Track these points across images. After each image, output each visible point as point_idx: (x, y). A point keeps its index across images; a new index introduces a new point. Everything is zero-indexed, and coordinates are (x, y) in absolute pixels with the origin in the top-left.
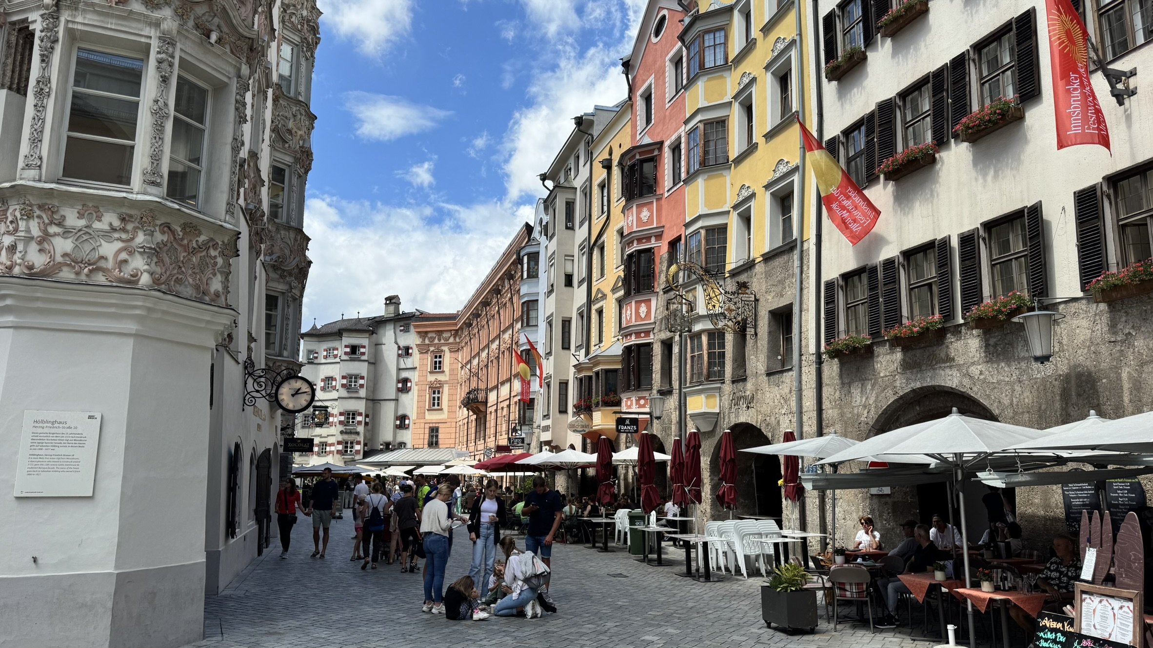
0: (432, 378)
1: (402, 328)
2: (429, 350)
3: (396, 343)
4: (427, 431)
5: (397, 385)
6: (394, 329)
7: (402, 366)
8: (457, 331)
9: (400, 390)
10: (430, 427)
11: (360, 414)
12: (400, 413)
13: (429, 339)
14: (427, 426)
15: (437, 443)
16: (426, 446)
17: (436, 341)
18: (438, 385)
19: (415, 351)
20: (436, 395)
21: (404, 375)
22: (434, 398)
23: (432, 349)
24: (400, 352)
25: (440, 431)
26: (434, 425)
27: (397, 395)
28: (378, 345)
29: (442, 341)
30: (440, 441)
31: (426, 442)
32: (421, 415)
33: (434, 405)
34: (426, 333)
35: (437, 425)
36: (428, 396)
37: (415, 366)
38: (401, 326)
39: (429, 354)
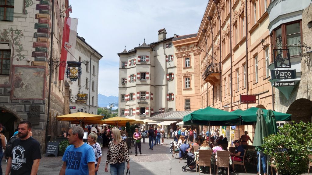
0: (185, 71)
2: (182, 56)
3: (165, 54)
4: (184, 101)
5: (166, 77)
6: (164, 47)
7: (168, 66)
8: (198, 43)
9: (168, 80)
10: (185, 99)
11: (148, 93)
12: (169, 92)
13: (182, 49)
15: (189, 108)
16: (184, 110)
17: (186, 50)
18: (188, 75)
19: (175, 57)
20: (188, 81)
21: (170, 71)
22: (187, 83)
23: (184, 55)
24: (167, 59)
25: (191, 101)
26: (187, 98)
27: (167, 82)
28: (156, 56)
29: (190, 50)
30: (191, 107)
31: (184, 108)
32: (180, 92)
33: (187, 87)
34: (180, 46)
35: (189, 98)
36: (183, 81)
37: (175, 66)
38: (167, 45)
39: (183, 58)
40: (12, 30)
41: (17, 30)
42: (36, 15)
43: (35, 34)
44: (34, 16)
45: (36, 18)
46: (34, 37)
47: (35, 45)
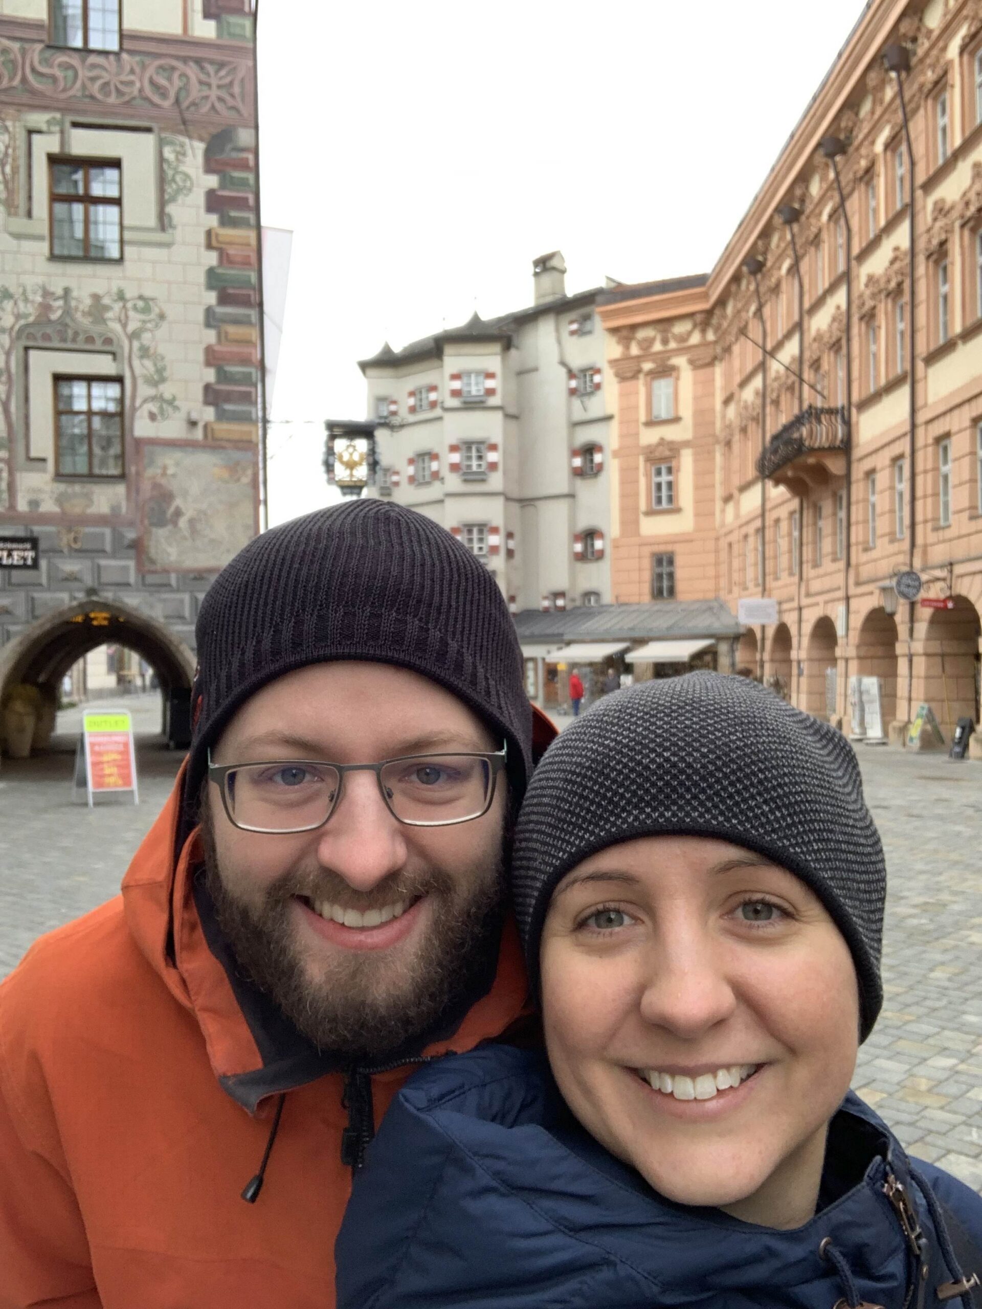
0: (649, 437)
1: (575, 327)
2: (639, 371)
3: (563, 363)
4: (647, 563)
5: (570, 462)
6: (557, 330)
7: (579, 415)
8: (709, 313)
9: (578, 473)
10: (654, 555)
11: (495, 530)
12: (583, 523)
13: (640, 343)
14: (647, 551)
15: (672, 591)
16: (647, 598)
17: (658, 347)
18: (667, 453)
20: (664, 478)
21: (585, 435)
22: (659, 486)
23: (647, 366)
24: (573, 384)
25: (679, 561)
26: (662, 548)
27: (572, 484)
28: (524, 372)
29: (673, 345)
30: (680, 586)
31: (646, 588)
33: (659, 500)
34: (634, 327)
35: (669, 548)
36: (643, 481)
37: (609, 413)
38: (572, 322)
39: (642, 380)
40: (121, 296)
41: (141, 297)
42: (209, 233)
43: (209, 311)
44: (202, 239)
45: (209, 246)
46: (208, 325)
47: (212, 358)
